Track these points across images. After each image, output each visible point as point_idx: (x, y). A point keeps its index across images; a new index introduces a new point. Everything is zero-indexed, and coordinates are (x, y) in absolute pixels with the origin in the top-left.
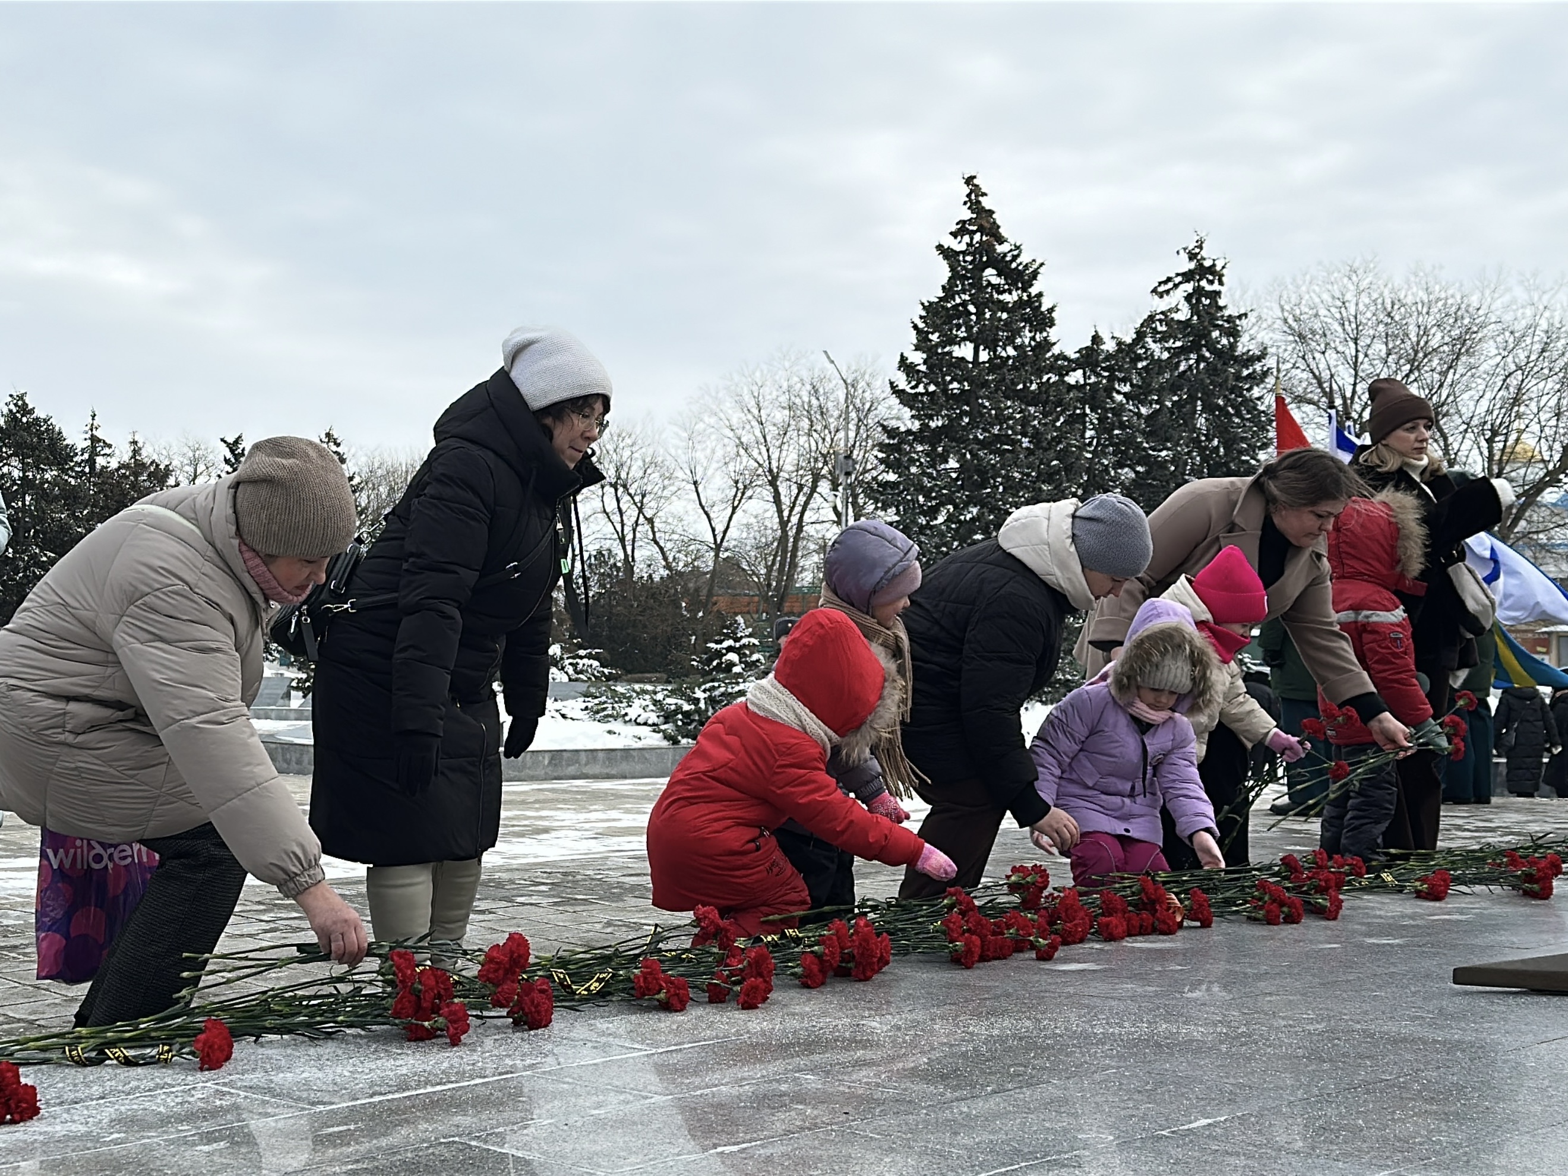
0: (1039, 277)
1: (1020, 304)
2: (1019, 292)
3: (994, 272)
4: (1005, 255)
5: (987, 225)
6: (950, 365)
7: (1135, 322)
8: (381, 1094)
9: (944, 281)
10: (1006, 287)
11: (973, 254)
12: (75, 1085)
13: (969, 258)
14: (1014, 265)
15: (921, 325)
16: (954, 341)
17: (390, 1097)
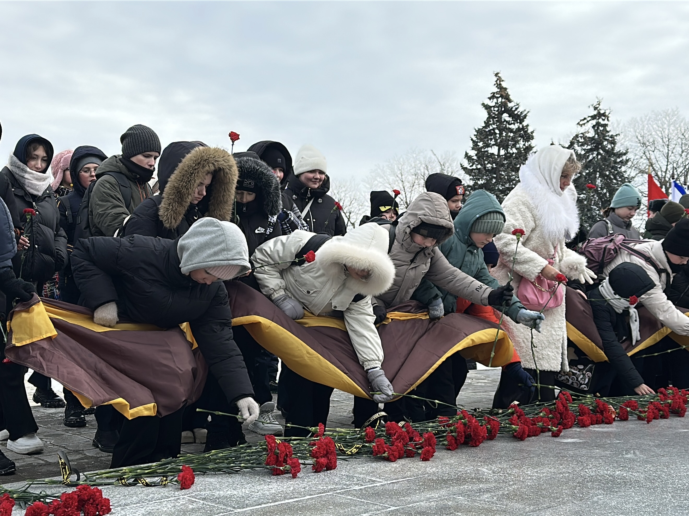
0: (527, 117)
1: (519, 129)
2: (518, 124)
3: (508, 115)
4: (512, 108)
5: (504, 95)
6: (488, 157)
9: (485, 119)
10: (513, 122)
11: (498, 107)
13: (496, 109)
14: (516, 112)
15: (475, 139)
16: (488, 146)
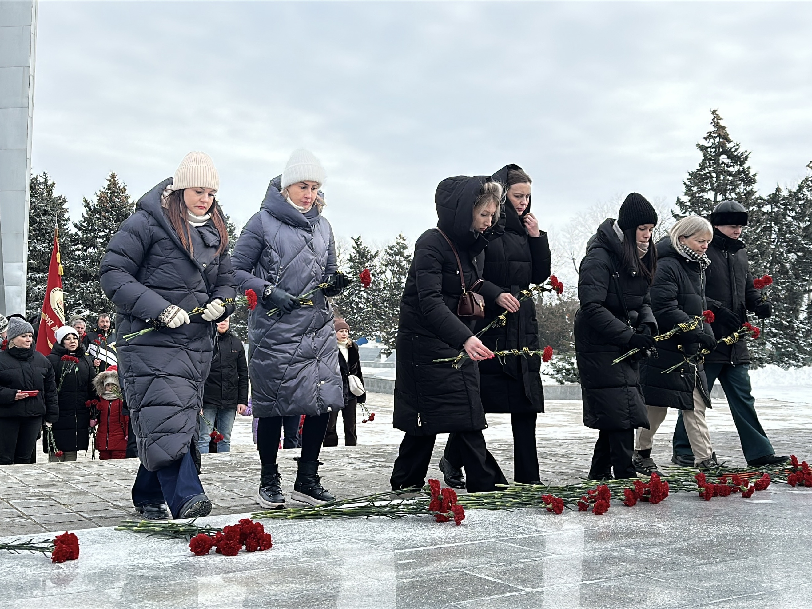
0: (748, 159)
1: (739, 172)
2: (739, 166)
3: (726, 157)
4: (731, 149)
5: (722, 134)
6: (703, 203)
7: (798, 181)
8: (424, 546)
9: (700, 162)
10: (732, 164)
11: (715, 148)
12: (287, 534)
13: (713, 150)
14: (736, 153)
15: (688, 183)
16: (703, 191)
17: (428, 548)
